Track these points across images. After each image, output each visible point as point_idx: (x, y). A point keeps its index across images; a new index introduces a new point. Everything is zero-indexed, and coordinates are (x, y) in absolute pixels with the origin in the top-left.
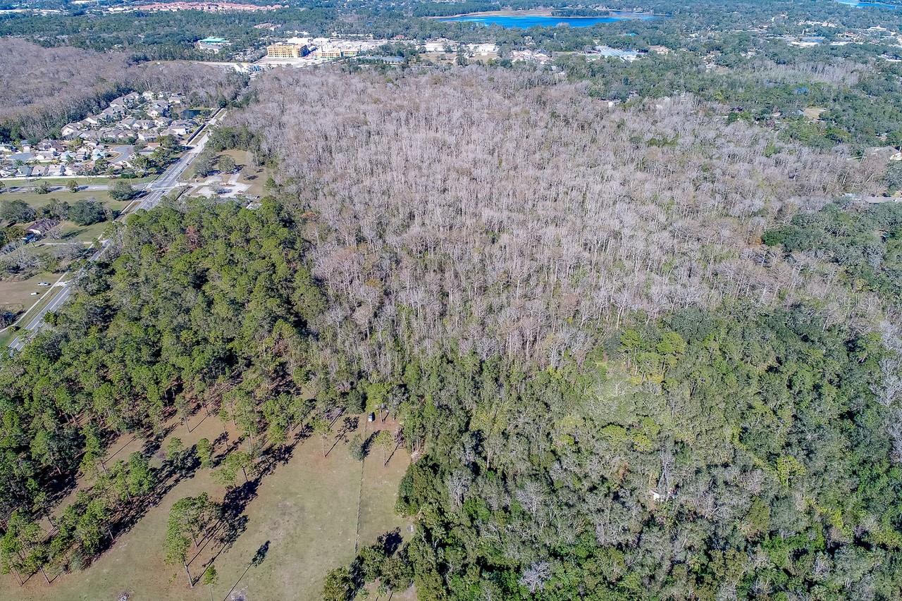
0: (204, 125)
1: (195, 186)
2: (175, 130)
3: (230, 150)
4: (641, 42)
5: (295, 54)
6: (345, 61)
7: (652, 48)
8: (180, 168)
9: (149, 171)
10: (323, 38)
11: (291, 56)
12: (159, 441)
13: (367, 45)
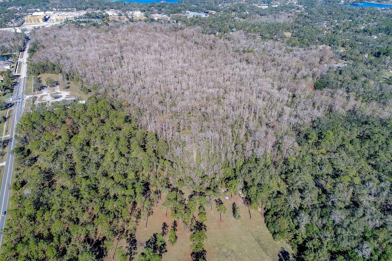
0: (17, 63)
1: (39, 96)
2: (5, 67)
3: (43, 74)
4: (204, 9)
5: (41, 21)
6: (71, 22)
7: (210, 11)
8: (21, 88)
9: (6, 91)
10: (50, 12)
11: (39, 21)
12: (133, 238)
13: (76, 14)
